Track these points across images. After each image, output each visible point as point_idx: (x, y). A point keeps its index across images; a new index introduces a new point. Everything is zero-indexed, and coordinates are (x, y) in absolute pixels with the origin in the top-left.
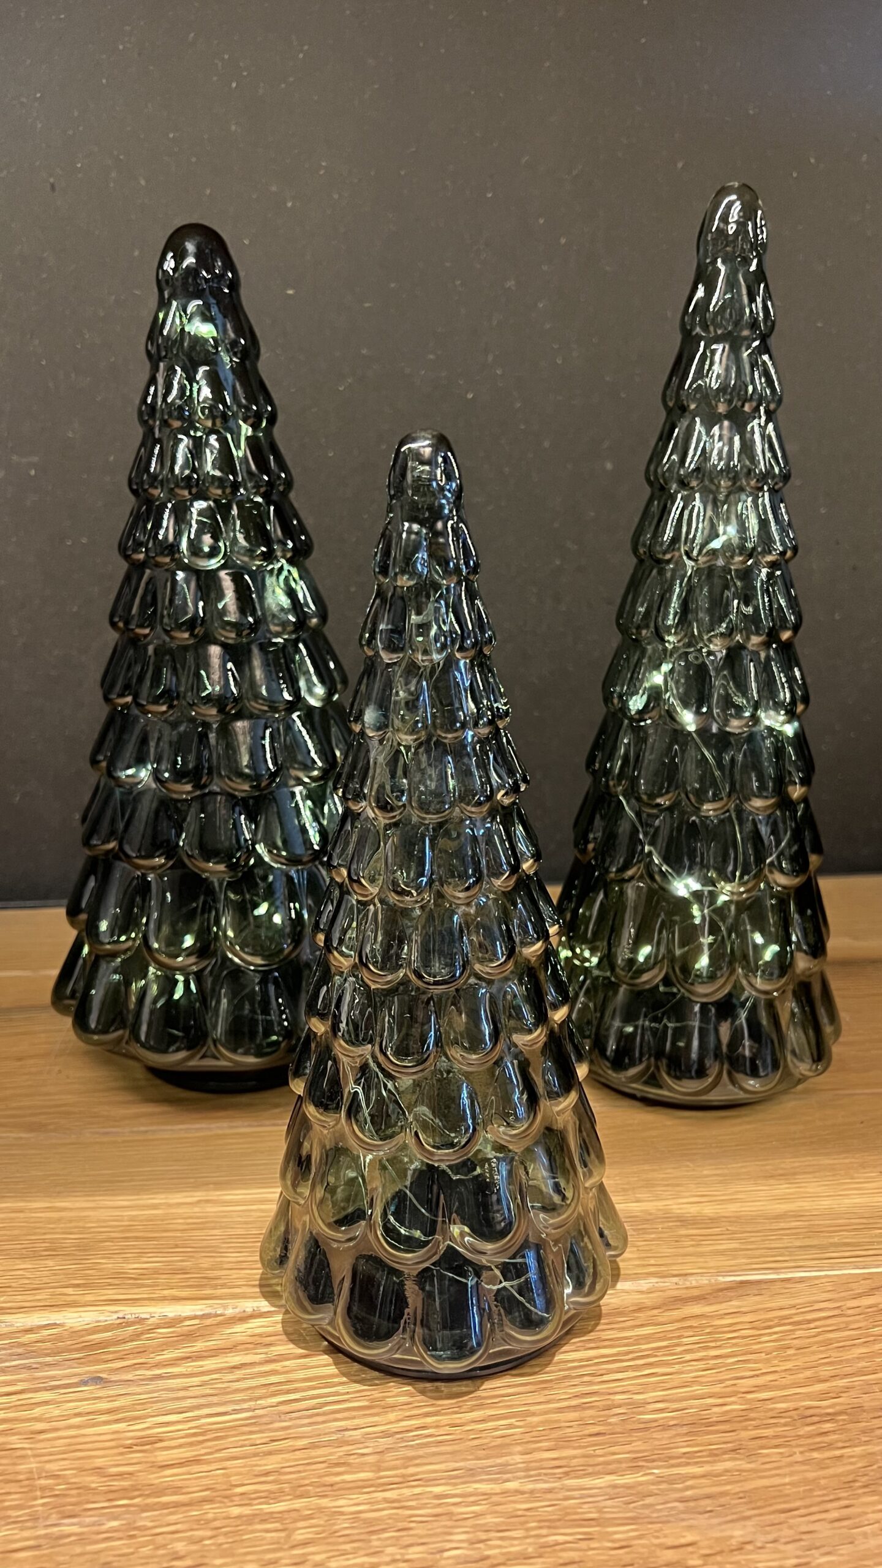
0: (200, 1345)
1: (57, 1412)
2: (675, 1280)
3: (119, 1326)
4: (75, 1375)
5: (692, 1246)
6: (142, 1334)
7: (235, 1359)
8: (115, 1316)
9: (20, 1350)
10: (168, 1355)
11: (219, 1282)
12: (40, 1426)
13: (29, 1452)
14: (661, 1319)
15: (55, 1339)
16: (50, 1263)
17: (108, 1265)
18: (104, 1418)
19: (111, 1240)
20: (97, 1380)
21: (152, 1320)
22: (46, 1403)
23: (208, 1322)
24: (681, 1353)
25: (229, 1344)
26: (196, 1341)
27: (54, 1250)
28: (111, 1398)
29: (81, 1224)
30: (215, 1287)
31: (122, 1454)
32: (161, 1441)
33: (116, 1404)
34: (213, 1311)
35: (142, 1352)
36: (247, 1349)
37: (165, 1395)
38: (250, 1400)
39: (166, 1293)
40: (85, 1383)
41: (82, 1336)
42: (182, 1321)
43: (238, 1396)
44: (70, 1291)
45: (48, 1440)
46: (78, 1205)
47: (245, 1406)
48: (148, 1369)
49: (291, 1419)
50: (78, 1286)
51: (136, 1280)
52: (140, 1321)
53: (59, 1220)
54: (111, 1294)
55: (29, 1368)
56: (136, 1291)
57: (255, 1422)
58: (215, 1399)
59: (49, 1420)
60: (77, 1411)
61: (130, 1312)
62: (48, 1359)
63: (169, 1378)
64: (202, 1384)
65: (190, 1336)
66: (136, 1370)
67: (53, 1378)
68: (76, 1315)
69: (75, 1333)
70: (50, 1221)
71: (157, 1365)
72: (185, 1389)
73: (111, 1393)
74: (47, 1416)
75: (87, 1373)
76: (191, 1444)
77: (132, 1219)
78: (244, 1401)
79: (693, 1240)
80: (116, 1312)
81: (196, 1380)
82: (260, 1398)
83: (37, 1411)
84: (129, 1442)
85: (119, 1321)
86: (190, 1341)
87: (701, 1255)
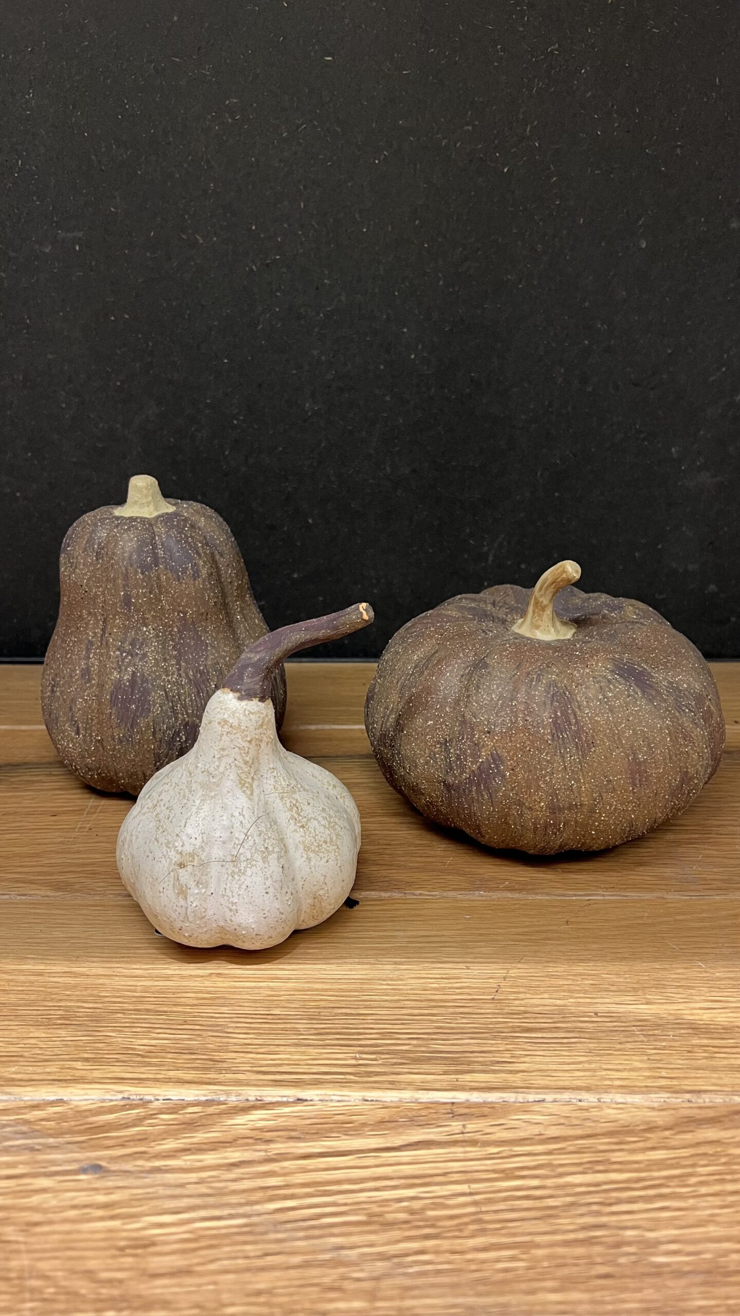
0: (200, 1136)
1: (54, 1203)
2: (688, 1096)
3: (123, 1108)
4: (75, 1161)
5: (706, 1058)
6: (145, 1118)
7: (235, 1155)
8: (120, 1096)
9: (24, 1128)
10: (171, 1144)
11: (225, 1065)
12: (37, 1217)
13: (22, 1247)
14: (674, 1143)
15: (60, 1119)
16: (63, 1032)
17: (119, 1039)
18: (100, 1213)
19: (123, 1011)
20: (96, 1168)
21: (156, 1103)
22: (44, 1190)
23: (211, 1110)
24: (696, 1185)
25: (229, 1137)
26: (197, 1131)
27: (68, 1020)
28: (109, 1191)
29: (95, 992)
30: (219, 1071)
31: (114, 1257)
32: (154, 1244)
33: (115, 1197)
34: (215, 1097)
35: (142, 1139)
36: (247, 1144)
37: (161, 1191)
38: (247, 1204)
39: (171, 1074)
40: (83, 1171)
41: (87, 1117)
42: (184, 1107)
43: (234, 1199)
44: (79, 1065)
45: (43, 1234)
46: (94, 971)
47: (241, 1210)
48: (148, 1159)
49: (286, 1231)
50: (87, 1060)
51: (144, 1058)
52: (144, 1103)
53: (75, 987)
54: (118, 1071)
55: (32, 1149)
56: (143, 1069)
57: (250, 1232)
58: (211, 1200)
59: (45, 1211)
60: (75, 1202)
61: (135, 1092)
62: (51, 1140)
63: (167, 1171)
64: (200, 1182)
65: (191, 1125)
66: (136, 1159)
67: (53, 1163)
68: (82, 1092)
69: (80, 1113)
70: (67, 987)
71: (158, 1156)
72: (182, 1186)
73: (110, 1184)
74: (45, 1206)
75: (89, 1159)
76: (183, 1252)
77: (146, 989)
78: (241, 1205)
79: (705, 1051)
80: (121, 1092)
81: (193, 1177)
82: (257, 1203)
83: (35, 1200)
84: (122, 1243)
85: (122, 1103)
86: (191, 1131)
87: (714, 1069)
